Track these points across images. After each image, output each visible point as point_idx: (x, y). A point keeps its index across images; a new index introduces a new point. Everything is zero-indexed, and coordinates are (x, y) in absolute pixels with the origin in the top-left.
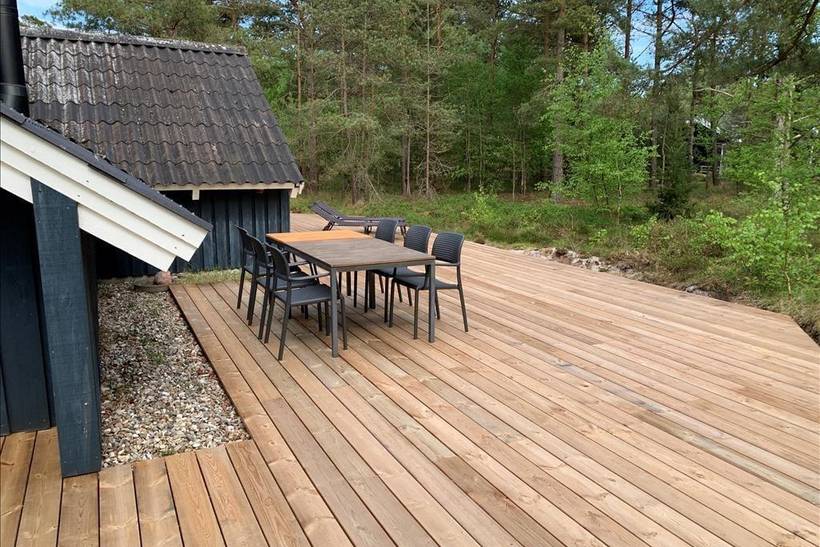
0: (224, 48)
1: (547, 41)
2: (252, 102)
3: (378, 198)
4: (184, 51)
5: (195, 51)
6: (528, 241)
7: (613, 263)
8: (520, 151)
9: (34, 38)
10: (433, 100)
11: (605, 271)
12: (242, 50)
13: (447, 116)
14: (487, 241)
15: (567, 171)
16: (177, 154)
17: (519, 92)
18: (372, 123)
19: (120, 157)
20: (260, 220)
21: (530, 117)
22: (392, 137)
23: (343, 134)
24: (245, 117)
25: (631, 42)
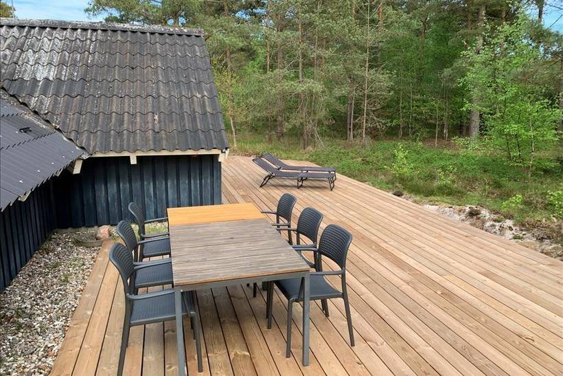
0: (185, 31)
1: (470, 17)
2: (199, 75)
3: (322, 145)
4: (152, 34)
5: (161, 34)
6: (443, 194)
7: (527, 230)
8: (444, 106)
9: (34, 28)
10: (371, 67)
11: (519, 238)
12: (200, 32)
13: (382, 80)
14: (405, 192)
15: (483, 129)
16: (121, 122)
17: (445, 60)
18: (318, 87)
19: (72, 127)
20: (195, 179)
21: (452, 80)
22: (335, 97)
23: (298, 96)
24: (189, 89)
25: (543, 16)
